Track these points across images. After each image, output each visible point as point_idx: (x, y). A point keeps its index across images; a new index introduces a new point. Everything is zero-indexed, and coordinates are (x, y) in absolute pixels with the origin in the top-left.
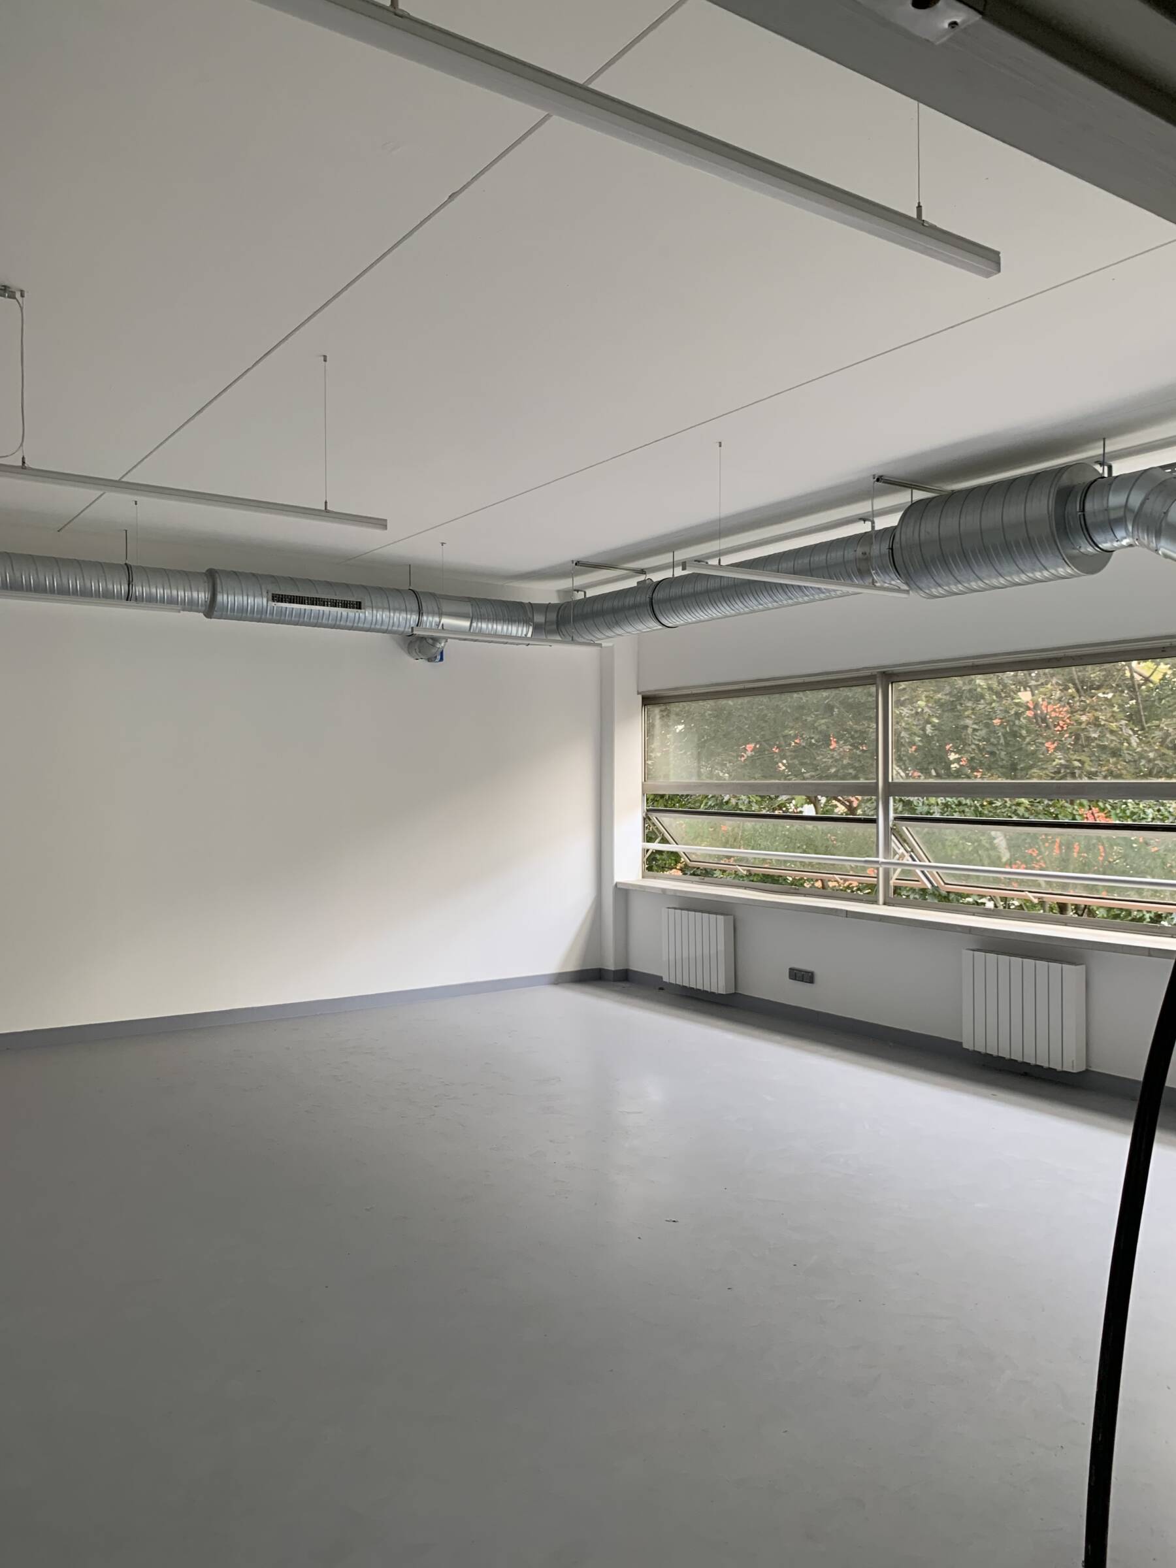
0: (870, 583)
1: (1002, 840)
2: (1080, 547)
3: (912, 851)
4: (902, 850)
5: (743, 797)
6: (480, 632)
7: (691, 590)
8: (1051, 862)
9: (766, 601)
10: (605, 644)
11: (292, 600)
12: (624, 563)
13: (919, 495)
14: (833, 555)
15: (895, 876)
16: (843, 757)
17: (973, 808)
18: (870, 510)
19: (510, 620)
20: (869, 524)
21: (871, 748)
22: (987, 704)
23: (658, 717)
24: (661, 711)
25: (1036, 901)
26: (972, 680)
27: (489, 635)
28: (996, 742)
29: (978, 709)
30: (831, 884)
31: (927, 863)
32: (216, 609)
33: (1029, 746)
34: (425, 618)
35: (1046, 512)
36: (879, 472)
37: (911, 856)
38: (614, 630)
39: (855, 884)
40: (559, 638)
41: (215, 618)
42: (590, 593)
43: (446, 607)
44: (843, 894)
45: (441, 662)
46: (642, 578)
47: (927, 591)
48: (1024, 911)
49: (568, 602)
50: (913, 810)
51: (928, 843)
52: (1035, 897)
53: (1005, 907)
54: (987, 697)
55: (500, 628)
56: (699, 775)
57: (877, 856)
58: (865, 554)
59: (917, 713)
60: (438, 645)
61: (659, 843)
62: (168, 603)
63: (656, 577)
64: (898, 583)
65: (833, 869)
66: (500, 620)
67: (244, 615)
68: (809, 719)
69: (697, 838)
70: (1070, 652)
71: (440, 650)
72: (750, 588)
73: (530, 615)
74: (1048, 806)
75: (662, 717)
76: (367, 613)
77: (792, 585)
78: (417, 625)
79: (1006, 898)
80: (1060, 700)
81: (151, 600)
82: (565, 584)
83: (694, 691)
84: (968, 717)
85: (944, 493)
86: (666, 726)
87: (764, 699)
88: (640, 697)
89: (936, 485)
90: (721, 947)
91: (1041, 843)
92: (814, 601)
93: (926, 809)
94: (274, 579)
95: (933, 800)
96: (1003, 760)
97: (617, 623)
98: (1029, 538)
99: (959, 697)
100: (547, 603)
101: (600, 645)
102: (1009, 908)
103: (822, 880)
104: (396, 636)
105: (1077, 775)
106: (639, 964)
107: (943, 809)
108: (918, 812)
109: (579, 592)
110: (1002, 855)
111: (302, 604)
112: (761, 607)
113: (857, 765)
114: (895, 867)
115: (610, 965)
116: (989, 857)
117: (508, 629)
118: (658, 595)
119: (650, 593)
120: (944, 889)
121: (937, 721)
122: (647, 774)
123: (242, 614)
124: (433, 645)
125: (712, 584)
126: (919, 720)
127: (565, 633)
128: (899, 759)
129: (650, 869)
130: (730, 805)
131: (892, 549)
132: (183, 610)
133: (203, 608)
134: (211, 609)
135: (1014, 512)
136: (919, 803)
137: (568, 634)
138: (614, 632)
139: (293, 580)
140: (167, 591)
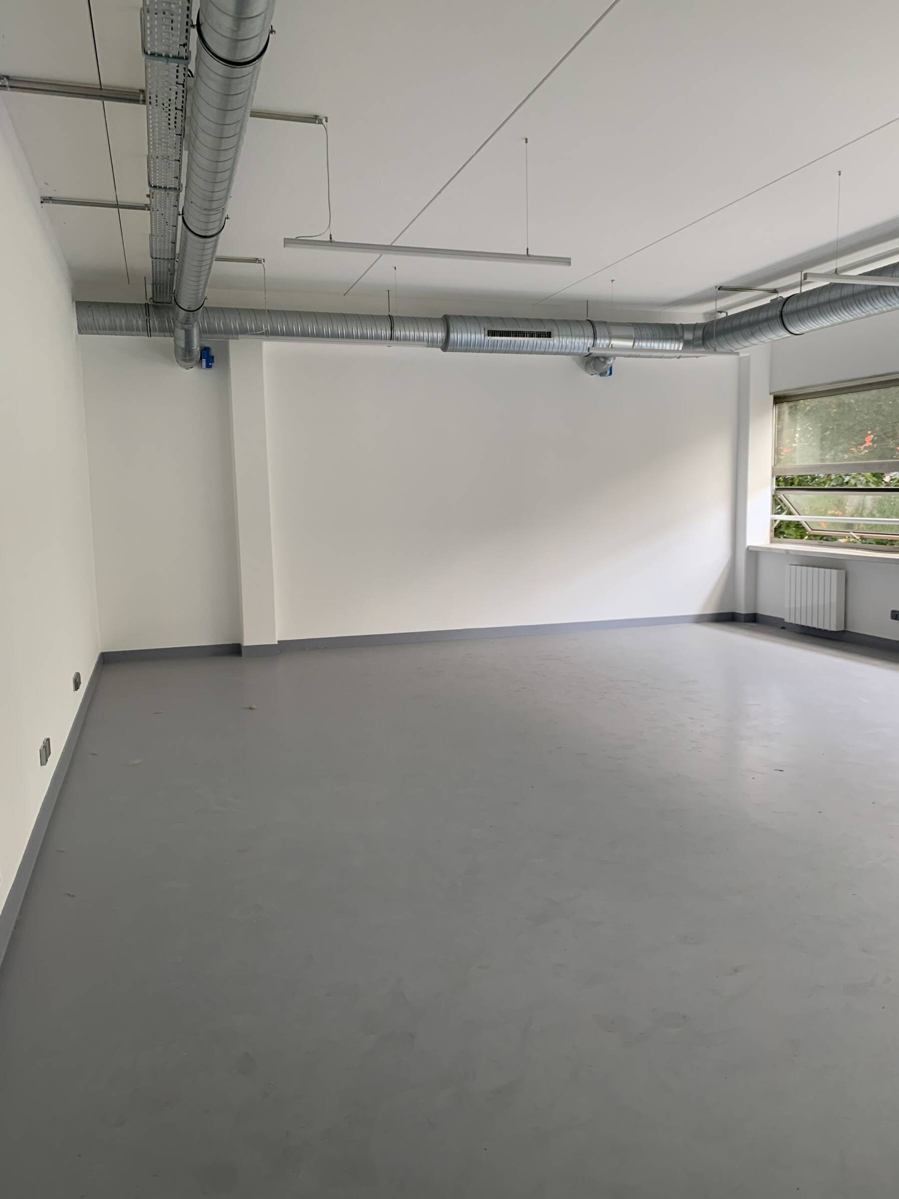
6: (642, 349)
7: (815, 302)
9: (881, 305)
10: (742, 353)
11: (502, 334)
12: (761, 284)
19: (666, 338)
23: (787, 412)
24: (789, 408)
27: (648, 351)
32: (449, 345)
34: (598, 341)
38: (750, 340)
40: (703, 350)
41: (452, 351)
42: (730, 313)
43: (615, 331)
45: (610, 376)
46: (775, 296)
49: (713, 321)
55: (656, 345)
56: (823, 459)
60: (608, 362)
61: (787, 514)
62: (417, 341)
63: (785, 295)
66: (657, 339)
67: (468, 348)
69: (816, 510)
71: (610, 366)
73: (681, 333)
75: (790, 413)
76: (555, 341)
78: (593, 346)
81: (406, 339)
82: (710, 307)
83: (819, 389)
86: (793, 419)
88: (772, 397)
90: (834, 599)
94: (489, 319)
97: (752, 335)
100: (695, 323)
101: (737, 354)
104: (577, 357)
106: (764, 610)
109: (722, 313)
111: (509, 336)
115: (742, 610)
117: (663, 346)
118: (788, 308)
119: (780, 308)
122: (777, 459)
124: (604, 363)
125: (832, 295)
127: (708, 345)
129: (776, 535)
130: (849, 484)
133: (441, 344)
134: (446, 345)
137: (712, 346)
138: (749, 342)
139: (502, 318)
140: (417, 334)
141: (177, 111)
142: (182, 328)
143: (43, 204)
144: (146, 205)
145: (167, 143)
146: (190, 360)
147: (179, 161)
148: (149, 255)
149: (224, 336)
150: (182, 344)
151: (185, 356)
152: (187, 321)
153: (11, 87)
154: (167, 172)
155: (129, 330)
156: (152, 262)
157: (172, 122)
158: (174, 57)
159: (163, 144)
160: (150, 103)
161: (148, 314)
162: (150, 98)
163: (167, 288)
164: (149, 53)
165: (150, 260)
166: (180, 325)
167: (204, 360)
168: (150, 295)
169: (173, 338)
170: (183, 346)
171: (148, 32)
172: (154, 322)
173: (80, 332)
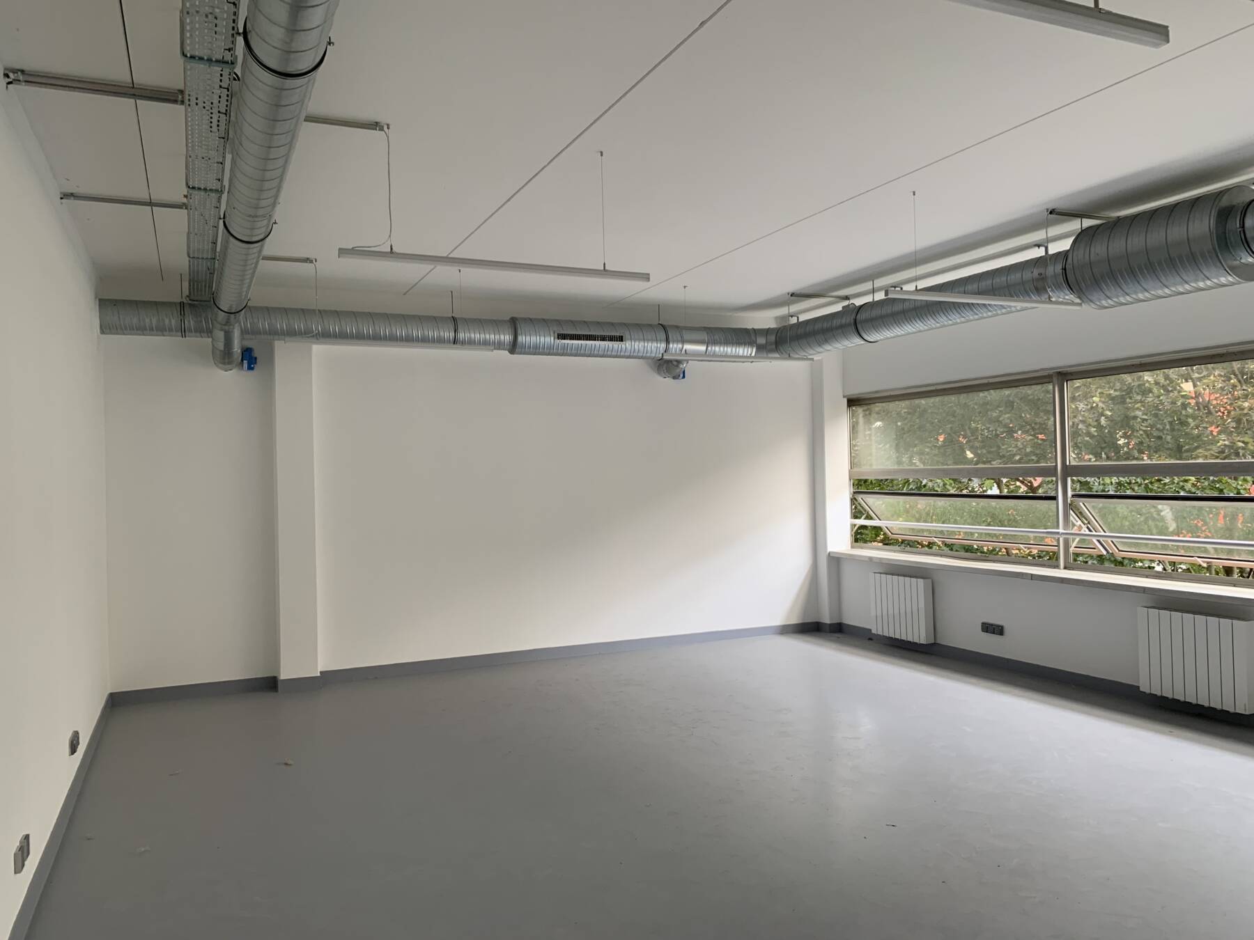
0: (1046, 299)
1: (1168, 513)
2: (1241, 259)
3: (1089, 523)
4: (1079, 522)
5: (938, 481)
6: (714, 355)
7: (889, 312)
8: (1216, 531)
9: (956, 317)
10: (816, 358)
11: (573, 337)
12: (833, 291)
13: (1088, 223)
14: (1013, 277)
15: (1074, 545)
16: (1025, 447)
17: (1143, 486)
18: (1045, 237)
19: (739, 343)
20: (1043, 249)
21: (1049, 438)
22: (1155, 397)
23: (861, 415)
24: (864, 411)
25: (1205, 565)
26: (1140, 377)
27: (721, 356)
28: (1161, 428)
29: (1146, 402)
30: (1014, 552)
31: (1103, 533)
32: (518, 347)
33: (1194, 431)
34: (671, 346)
35: (1208, 229)
36: (1051, 207)
37: (1088, 528)
38: (824, 346)
39: (1035, 552)
40: (777, 355)
41: (517, 354)
42: (803, 318)
43: (687, 336)
44: (1024, 560)
45: (683, 380)
46: (846, 303)
47: (1098, 303)
48: (1193, 573)
49: (784, 326)
50: (1091, 489)
51: (1103, 517)
52: (1204, 562)
53: (1173, 570)
54: (1155, 390)
55: (729, 350)
56: (900, 463)
57: (1058, 527)
58: (1041, 274)
59: (1092, 408)
60: (681, 366)
61: (865, 519)
62: (483, 344)
63: (858, 302)
64: (1071, 297)
65: (1013, 539)
66: (730, 343)
67: (537, 351)
68: (995, 414)
69: (896, 515)
70: (1231, 349)
71: (682, 370)
72: (941, 308)
73: (753, 338)
74: (1213, 481)
75: (865, 416)
76: (627, 344)
77: (978, 304)
78: (666, 352)
79: (1174, 563)
80: (1222, 389)
81: (471, 343)
82: (783, 311)
83: (892, 393)
84: (1138, 409)
85: (1110, 220)
86: (868, 422)
87: (953, 398)
88: (845, 400)
89: (1103, 213)
90: (922, 605)
91: (1206, 514)
92: (997, 315)
93: (1101, 487)
94: (558, 322)
95: (1107, 480)
96: (1168, 443)
97: (826, 341)
98: (1192, 253)
99: (1129, 391)
100: (767, 327)
101: (812, 359)
102: (1177, 571)
103: (1005, 549)
104: (650, 361)
105: (1241, 454)
106: (851, 619)
107: (1117, 488)
108: (1094, 490)
109: (793, 318)
110: (1169, 525)
111: (579, 340)
112: (950, 322)
113: (1038, 452)
114: (1074, 537)
115: (827, 620)
116: (1156, 526)
117: (736, 350)
118: (861, 316)
119: (853, 315)
120: (1119, 556)
121: (1110, 414)
122: (853, 463)
123: (536, 350)
124: (677, 366)
125: (907, 305)
126: (1094, 413)
127: (782, 351)
128: (1076, 446)
129: (856, 540)
130: (927, 487)
131: (1065, 269)
132: (495, 349)
133: (508, 347)
134: (513, 348)
135: (1177, 232)
136: (1096, 484)
137: (786, 352)
138: (823, 348)
139: (572, 322)
140: (482, 336)
141: (220, 115)
142: (222, 330)
143: (63, 200)
144: (184, 204)
145: (208, 145)
146: (229, 363)
147: (221, 163)
148: (186, 255)
149: (269, 337)
150: (221, 346)
151: (224, 359)
152: (228, 322)
153: (26, 81)
154: (207, 174)
155: (161, 330)
156: (189, 261)
157: (214, 125)
158: (217, 61)
159: (203, 147)
160: (189, 105)
161: (182, 313)
162: (189, 100)
163: (205, 286)
164: (189, 55)
165: (188, 259)
166: (218, 326)
167: (245, 362)
168: (186, 292)
169: (210, 340)
170: (222, 348)
171: (188, 35)
172: (189, 321)
173: (103, 332)
